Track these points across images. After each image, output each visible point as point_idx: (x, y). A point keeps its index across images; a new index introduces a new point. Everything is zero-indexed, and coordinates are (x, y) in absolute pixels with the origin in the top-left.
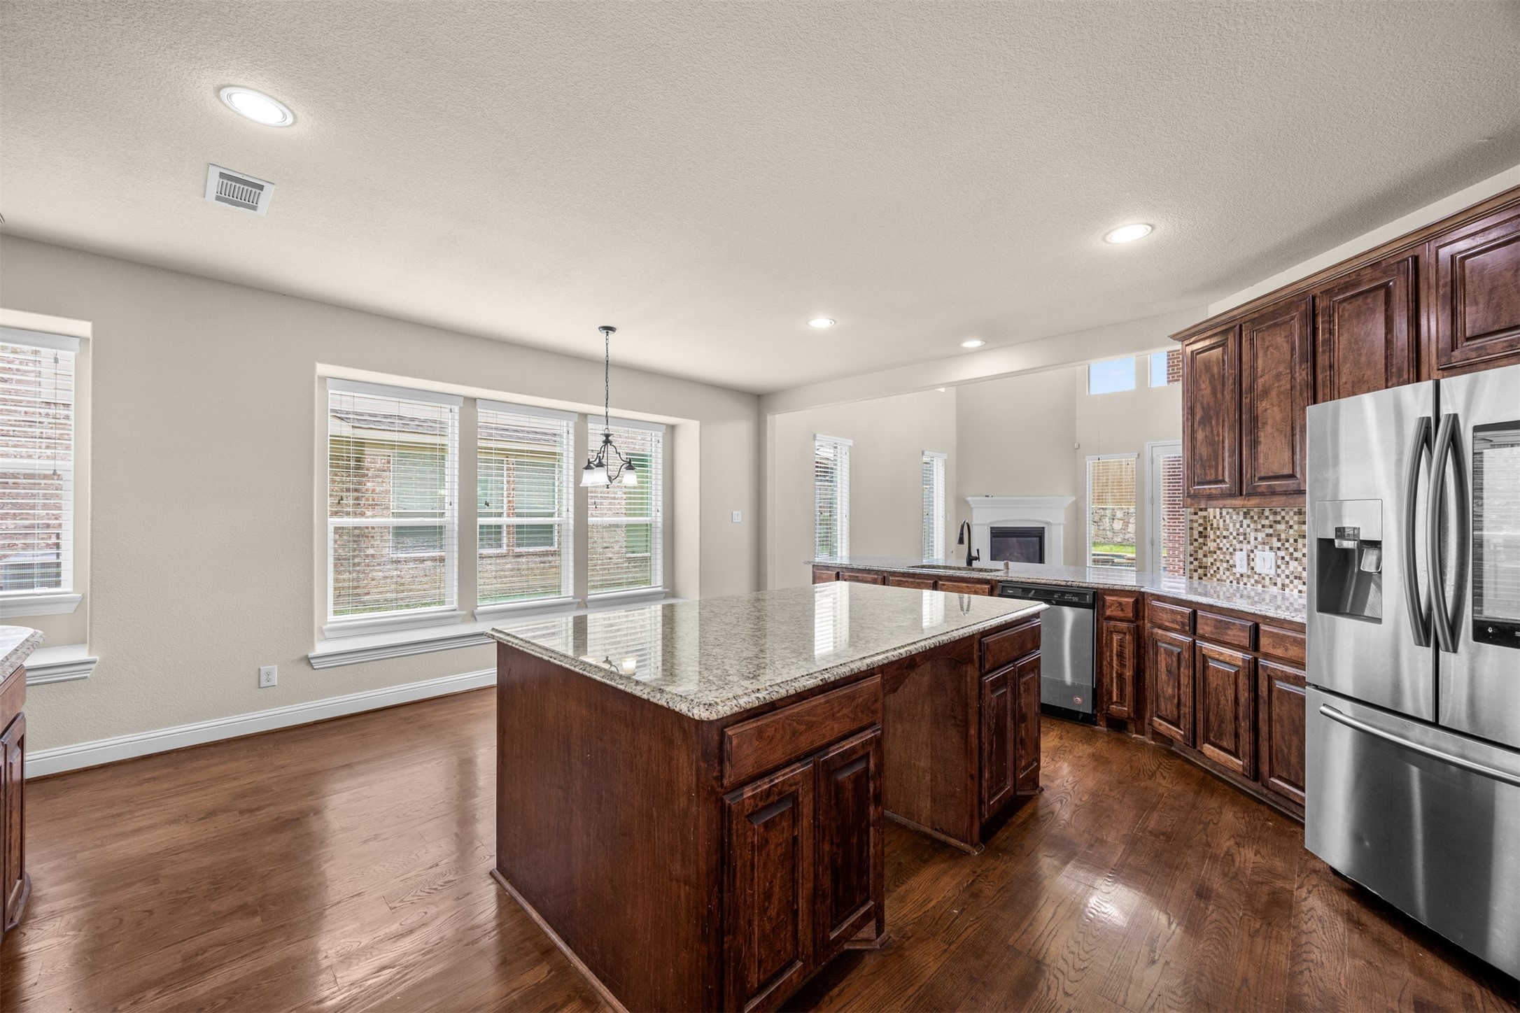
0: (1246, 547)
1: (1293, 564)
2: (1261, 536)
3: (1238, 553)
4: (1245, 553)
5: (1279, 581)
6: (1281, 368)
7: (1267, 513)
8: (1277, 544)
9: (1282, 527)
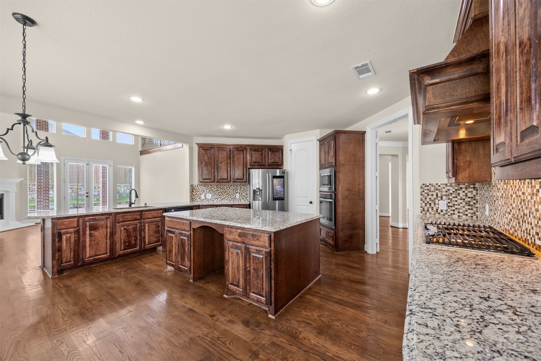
0: (204, 193)
1: (215, 196)
2: (208, 191)
3: (202, 195)
4: (204, 195)
5: (212, 200)
6: (225, 159)
7: (209, 186)
8: (212, 192)
9: (213, 189)
